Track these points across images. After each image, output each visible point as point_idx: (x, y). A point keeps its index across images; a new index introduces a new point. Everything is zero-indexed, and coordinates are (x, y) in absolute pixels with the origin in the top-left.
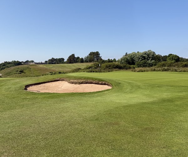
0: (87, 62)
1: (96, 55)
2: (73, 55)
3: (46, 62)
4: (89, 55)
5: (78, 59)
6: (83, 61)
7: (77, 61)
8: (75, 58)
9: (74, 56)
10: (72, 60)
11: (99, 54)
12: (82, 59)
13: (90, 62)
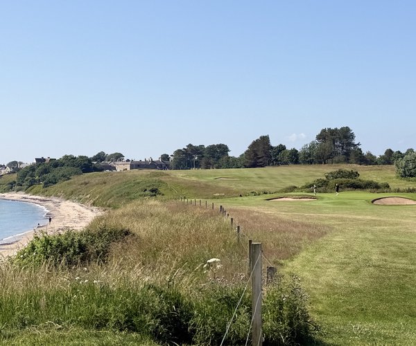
0: (311, 162)
1: (340, 139)
2: (265, 139)
3: (165, 157)
4: (319, 137)
5: (280, 151)
6: (298, 159)
7: (276, 160)
8: (272, 148)
9: (269, 141)
10: (260, 154)
11: (352, 136)
12: (294, 152)
13: (320, 163)
